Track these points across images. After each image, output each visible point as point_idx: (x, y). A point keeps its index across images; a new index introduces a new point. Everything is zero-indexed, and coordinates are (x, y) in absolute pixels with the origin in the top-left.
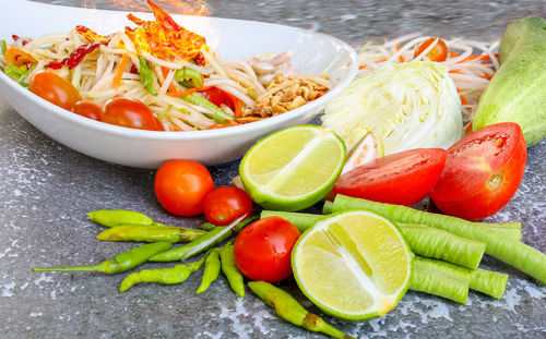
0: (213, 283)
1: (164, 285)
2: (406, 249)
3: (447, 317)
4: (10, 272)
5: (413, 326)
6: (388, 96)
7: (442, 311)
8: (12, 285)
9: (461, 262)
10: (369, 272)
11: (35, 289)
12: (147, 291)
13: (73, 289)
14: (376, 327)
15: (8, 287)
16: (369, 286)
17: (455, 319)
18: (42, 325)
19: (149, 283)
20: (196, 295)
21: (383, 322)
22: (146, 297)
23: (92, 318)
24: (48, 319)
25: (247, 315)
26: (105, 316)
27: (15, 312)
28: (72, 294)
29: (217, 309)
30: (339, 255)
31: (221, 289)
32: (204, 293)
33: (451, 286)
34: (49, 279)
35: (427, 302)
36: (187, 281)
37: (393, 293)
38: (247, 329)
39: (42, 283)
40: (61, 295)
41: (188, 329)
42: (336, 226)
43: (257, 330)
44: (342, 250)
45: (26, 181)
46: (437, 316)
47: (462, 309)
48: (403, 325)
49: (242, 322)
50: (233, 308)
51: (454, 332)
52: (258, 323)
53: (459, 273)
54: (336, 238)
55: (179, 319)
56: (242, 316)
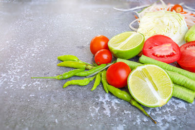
0: (98, 86)
1: (80, 86)
2: (171, 82)
3: (185, 108)
4: (25, 81)
5: (172, 110)
6: (163, 22)
7: (182, 105)
8: (25, 85)
9: (191, 88)
10: (157, 89)
11: (33, 86)
12: (74, 88)
13: (47, 86)
14: (158, 110)
15: (23, 85)
16: (156, 95)
17: (188, 109)
18: (34, 100)
19: (74, 85)
20: (91, 91)
21: (160, 108)
22: (73, 90)
23: (52, 98)
24: (36, 97)
25: (109, 101)
26: (57, 98)
27: (25, 94)
28: (46, 88)
29: (98, 97)
30: (146, 81)
31: (100, 89)
32: (94, 90)
33: (187, 97)
34: (39, 83)
35: (177, 101)
36: (88, 84)
37: (166, 98)
38: (109, 107)
39: (36, 84)
40: (42, 88)
41: (87, 105)
42: (145, 69)
43: (113, 107)
44: (146, 79)
45: (37, 50)
46: (181, 107)
47: (190, 105)
48: (168, 109)
49: (107, 104)
50: (104, 97)
51: (187, 114)
52: (113, 105)
53: (190, 92)
54: (144, 74)
55: (84, 100)
56: (107, 101)
